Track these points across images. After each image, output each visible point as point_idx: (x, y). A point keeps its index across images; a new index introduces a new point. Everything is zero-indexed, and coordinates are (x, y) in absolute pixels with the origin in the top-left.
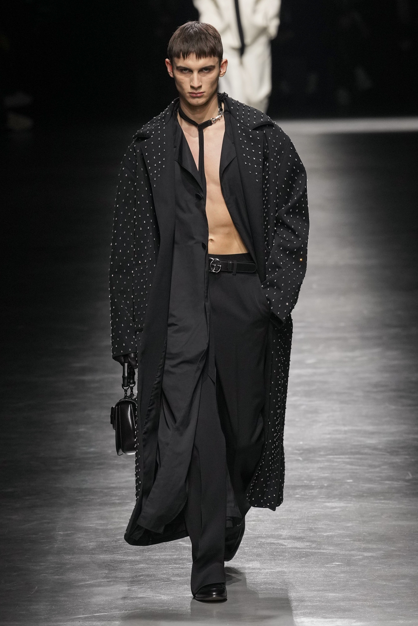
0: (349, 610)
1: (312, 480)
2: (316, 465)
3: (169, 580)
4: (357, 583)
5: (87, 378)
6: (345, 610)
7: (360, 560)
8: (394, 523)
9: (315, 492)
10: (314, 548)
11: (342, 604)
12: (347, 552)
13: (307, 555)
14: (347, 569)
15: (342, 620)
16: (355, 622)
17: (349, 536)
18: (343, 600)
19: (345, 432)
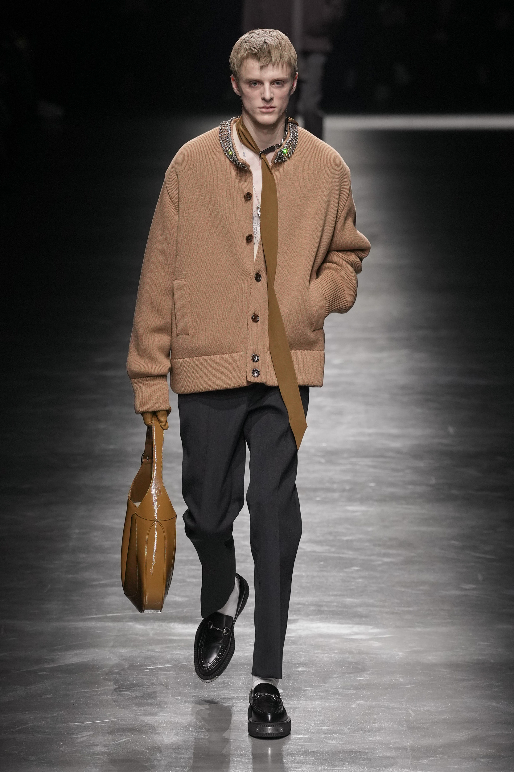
0: (366, 617)
1: (334, 483)
2: (339, 468)
3: (184, 581)
4: (375, 588)
5: (110, 373)
6: (361, 616)
7: (379, 565)
8: (416, 529)
9: (336, 495)
10: (334, 552)
11: (360, 609)
12: (366, 558)
13: (325, 559)
14: (366, 573)
15: (359, 626)
16: (372, 629)
17: (369, 541)
18: (360, 605)
19: (370, 435)
